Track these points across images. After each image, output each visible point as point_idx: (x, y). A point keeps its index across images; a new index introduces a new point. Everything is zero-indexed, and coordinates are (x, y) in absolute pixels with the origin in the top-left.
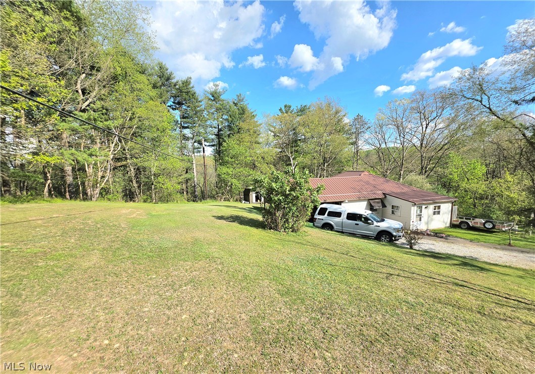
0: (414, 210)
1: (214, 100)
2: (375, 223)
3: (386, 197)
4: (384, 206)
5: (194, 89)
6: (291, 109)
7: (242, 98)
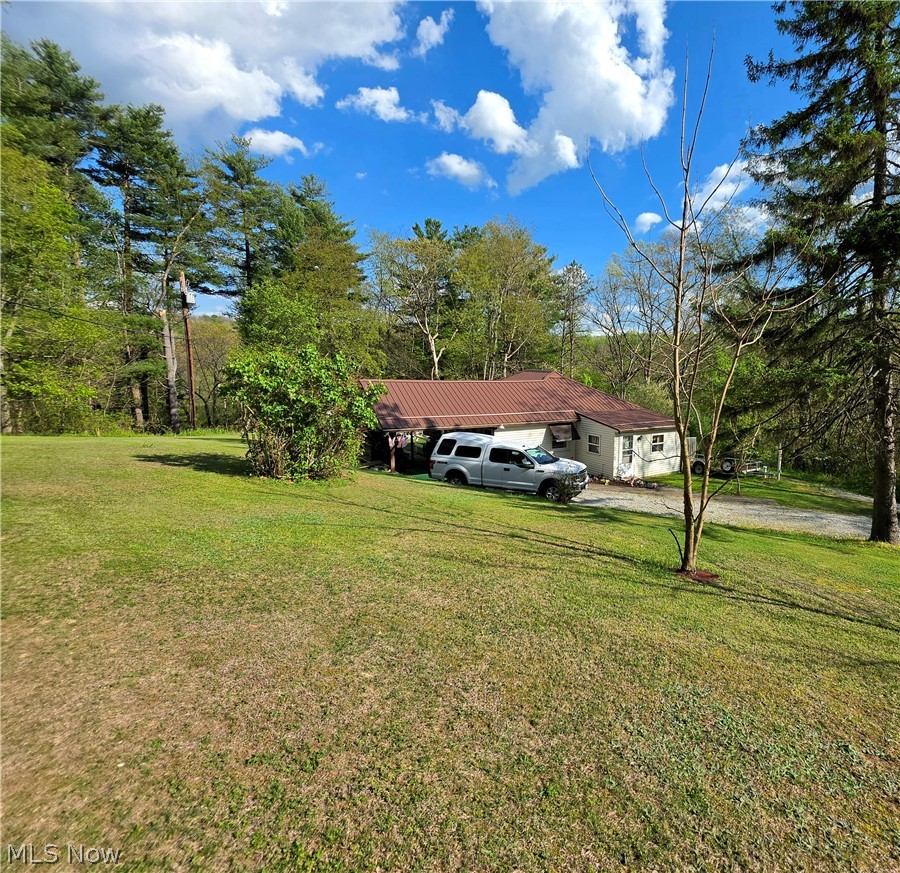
0: (619, 443)
1: (236, 179)
2: (538, 467)
3: (579, 420)
4: (576, 436)
5: (170, 139)
6: (441, 230)
7: (316, 187)
